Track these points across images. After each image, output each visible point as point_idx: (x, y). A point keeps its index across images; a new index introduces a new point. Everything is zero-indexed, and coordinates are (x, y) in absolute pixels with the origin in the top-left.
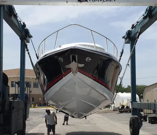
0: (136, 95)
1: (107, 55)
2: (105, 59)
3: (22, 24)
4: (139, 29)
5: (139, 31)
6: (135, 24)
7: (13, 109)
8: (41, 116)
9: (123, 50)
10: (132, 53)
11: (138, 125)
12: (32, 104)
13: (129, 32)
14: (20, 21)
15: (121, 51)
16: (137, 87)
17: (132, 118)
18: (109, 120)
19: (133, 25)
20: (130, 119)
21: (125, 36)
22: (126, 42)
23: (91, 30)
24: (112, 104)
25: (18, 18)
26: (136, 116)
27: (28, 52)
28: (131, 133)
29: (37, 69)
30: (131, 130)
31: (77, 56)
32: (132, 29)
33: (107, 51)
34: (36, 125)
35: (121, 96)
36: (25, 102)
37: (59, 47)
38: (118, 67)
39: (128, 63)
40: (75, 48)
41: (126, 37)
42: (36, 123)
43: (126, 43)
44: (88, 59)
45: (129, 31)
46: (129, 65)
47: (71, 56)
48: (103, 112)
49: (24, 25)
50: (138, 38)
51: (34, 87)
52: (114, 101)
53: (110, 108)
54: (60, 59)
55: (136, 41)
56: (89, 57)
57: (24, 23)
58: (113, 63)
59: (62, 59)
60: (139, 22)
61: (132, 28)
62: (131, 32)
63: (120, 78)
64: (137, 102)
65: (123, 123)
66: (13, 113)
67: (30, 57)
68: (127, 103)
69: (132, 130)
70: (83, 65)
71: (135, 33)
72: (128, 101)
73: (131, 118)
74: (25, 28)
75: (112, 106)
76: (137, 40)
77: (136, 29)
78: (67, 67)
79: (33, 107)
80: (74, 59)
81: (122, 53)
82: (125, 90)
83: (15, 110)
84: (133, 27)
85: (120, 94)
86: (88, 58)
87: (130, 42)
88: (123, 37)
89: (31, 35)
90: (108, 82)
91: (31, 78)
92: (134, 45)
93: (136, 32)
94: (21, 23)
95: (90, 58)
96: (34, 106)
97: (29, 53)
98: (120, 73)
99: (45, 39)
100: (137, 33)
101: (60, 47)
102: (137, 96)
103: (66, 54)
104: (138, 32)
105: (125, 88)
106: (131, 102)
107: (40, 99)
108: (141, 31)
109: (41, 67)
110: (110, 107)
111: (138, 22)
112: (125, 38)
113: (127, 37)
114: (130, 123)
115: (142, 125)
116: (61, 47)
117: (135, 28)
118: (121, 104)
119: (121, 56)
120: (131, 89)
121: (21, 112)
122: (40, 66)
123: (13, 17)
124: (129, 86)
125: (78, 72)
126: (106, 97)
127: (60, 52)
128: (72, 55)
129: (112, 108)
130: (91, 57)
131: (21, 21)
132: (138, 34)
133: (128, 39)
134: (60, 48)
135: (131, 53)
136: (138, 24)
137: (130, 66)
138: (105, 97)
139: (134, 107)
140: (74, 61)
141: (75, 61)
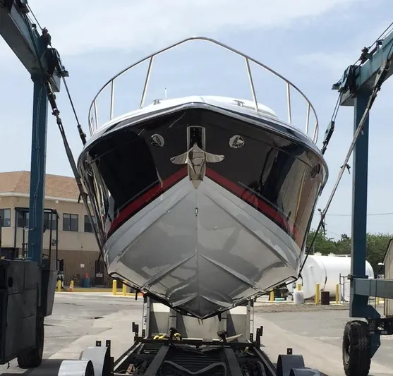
0: (367, 262)
1: (289, 131)
2: (282, 145)
3: (41, 34)
4: (382, 64)
5: (382, 70)
6: (370, 47)
7: (11, 285)
8: (85, 314)
9: (333, 123)
10: (360, 133)
11: (369, 344)
12: (58, 279)
13: (354, 71)
14: (34, 26)
15: (327, 126)
16: (369, 240)
17: (353, 323)
18: (285, 331)
19: (365, 50)
20: (346, 328)
21: (342, 81)
22: (343, 101)
23: (247, 57)
24: (297, 279)
25: (29, 15)
26: (364, 320)
27: (57, 117)
28: (347, 368)
29: (87, 166)
30: (347, 359)
31: (204, 130)
32: (362, 63)
33: (289, 122)
34: (73, 337)
35: (321, 266)
36: (43, 266)
37: (155, 104)
38: (318, 169)
39: (347, 160)
40: (201, 106)
41: (343, 85)
42: (70, 333)
43: (343, 104)
44: (235, 141)
45: (353, 68)
46: (348, 167)
47: (188, 129)
48: (266, 309)
49: (46, 38)
50: (379, 89)
51: (65, 229)
52: (301, 271)
53: (289, 299)
54: (157, 137)
55: (371, 97)
56: (239, 136)
57: (45, 31)
58: (303, 156)
59: (162, 139)
60: (384, 43)
61: (361, 58)
62: (357, 71)
63: (320, 210)
64: (367, 277)
65: (325, 342)
66: (10, 297)
67: (63, 133)
68: (338, 285)
69: (349, 358)
70: (221, 158)
71: (371, 74)
72: (342, 278)
73: (349, 323)
74: (49, 47)
75: (294, 294)
76: (376, 96)
77: (374, 61)
78: (176, 160)
79: (62, 288)
80: (196, 139)
81: (330, 133)
82: (334, 246)
83: (15, 288)
84: (366, 55)
85: (317, 257)
86: (235, 137)
87: (355, 100)
88: (336, 86)
89: (64, 68)
90: (288, 219)
91: (57, 202)
92: (367, 109)
93: (375, 69)
94: (36, 31)
95: (240, 139)
96: (64, 285)
97: (59, 122)
98: (322, 188)
99: (112, 80)
100: (376, 73)
101: (156, 102)
102: (368, 266)
103: (171, 126)
104: (378, 71)
105: (333, 240)
106: (352, 278)
107: (82, 266)
108: (387, 67)
109: (97, 163)
110: (289, 296)
111: (379, 43)
112: (340, 87)
113: (346, 86)
114: (345, 338)
115: (380, 345)
116: (159, 103)
117: (371, 59)
118: (320, 289)
119: (326, 143)
120: (352, 245)
121: (32, 296)
122: (93, 159)
123: (13, 10)
124: (345, 236)
125: (205, 178)
126: (282, 255)
127: (157, 117)
128: (191, 128)
129: (293, 300)
130: (244, 136)
131: (37, 25)
132: (378, 77)
133: (349, 91)
134: (157, 105)
135: (357, 134)
136: (380, 46)
137: (351, 169)
138: (279, 256)
139: (357, 293)
140: (196, 146)
141: (200, 146)
